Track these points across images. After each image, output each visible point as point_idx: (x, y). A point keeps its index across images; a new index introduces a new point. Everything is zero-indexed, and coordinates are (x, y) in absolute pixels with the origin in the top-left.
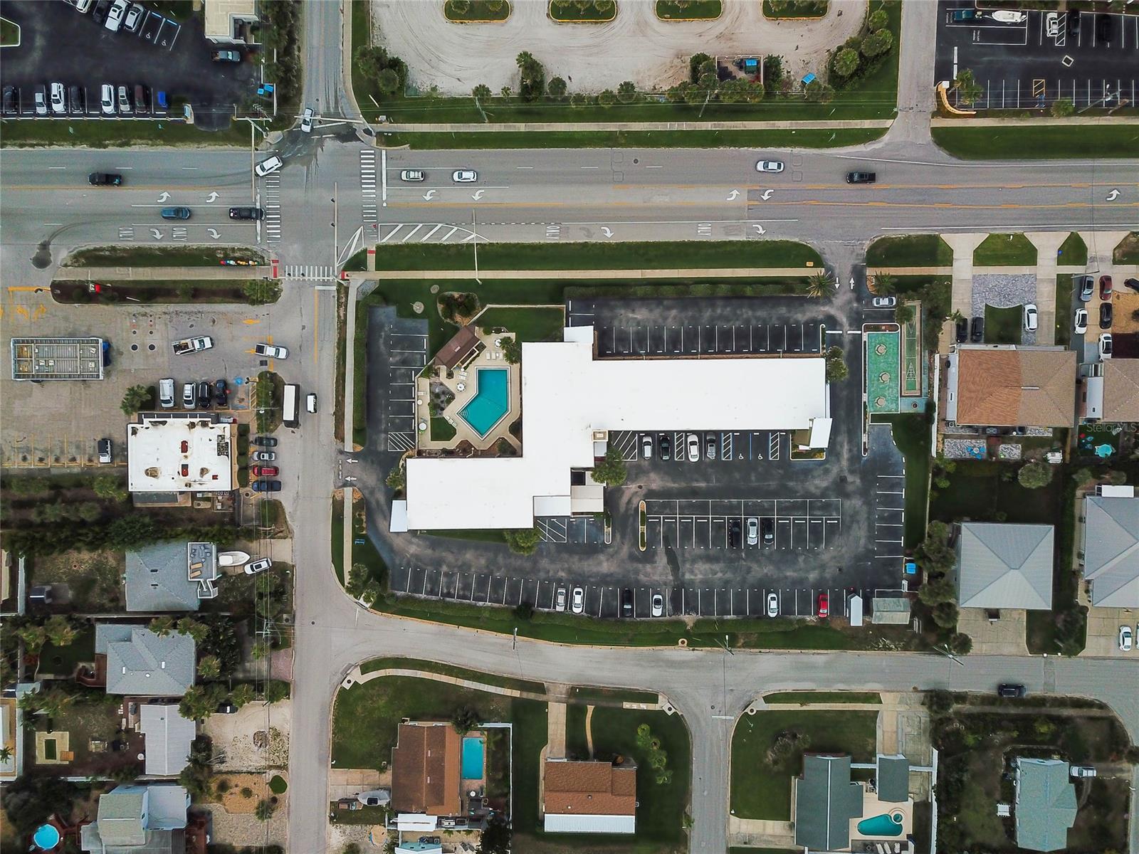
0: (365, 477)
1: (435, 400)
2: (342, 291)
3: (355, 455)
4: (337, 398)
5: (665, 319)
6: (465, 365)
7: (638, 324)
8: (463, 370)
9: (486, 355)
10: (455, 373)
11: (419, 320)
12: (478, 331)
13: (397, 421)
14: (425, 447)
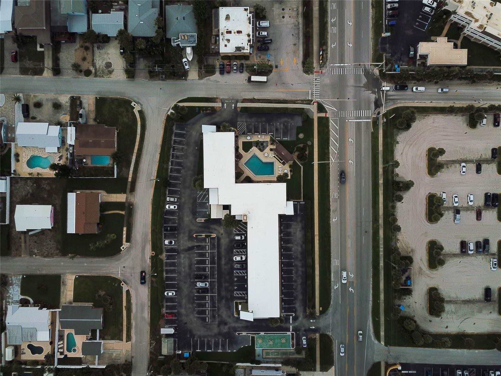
0: (226, 113)
1: (260, 143)
2: (309, 102)
3: (236, 107)
5: (297, 245)
6: (276, 157)
7: (294, 233)
8: (274, 155)
9: (281, 166)
10: (272, 152)
11: (295, 136)
12: (291, 162)
13: (251, 126)
14: (240, 139)
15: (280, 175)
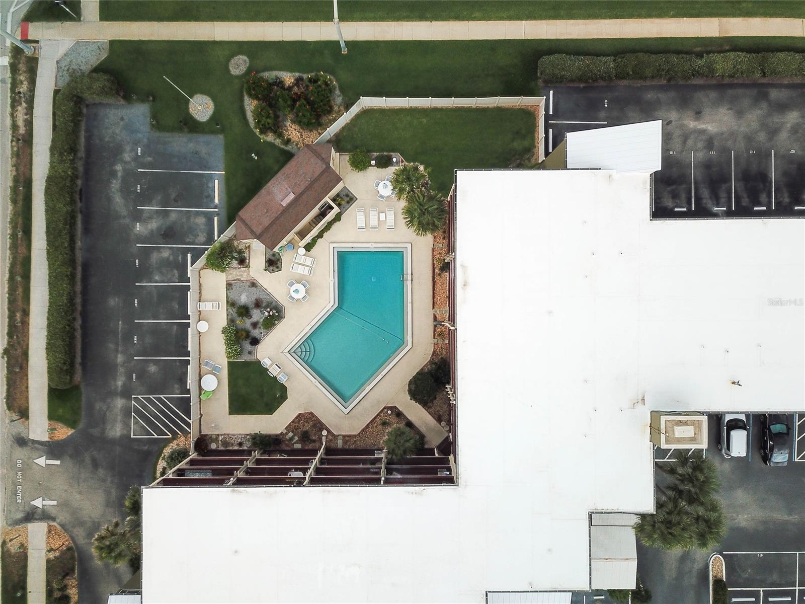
0: (77, 499)
1: (238, 322)
2: (22, 67)
3: (53, 449)
4: (11, 317)
5: (773, 132)
6: (308, 239)
7: (710, 144)
8: (302, 251)
9: (355, 216)
10: (286, 258)
11: (203, 138)
12: (338, 161)
13: (153, 369)
14: (216, 427)
15: (409, 212)
